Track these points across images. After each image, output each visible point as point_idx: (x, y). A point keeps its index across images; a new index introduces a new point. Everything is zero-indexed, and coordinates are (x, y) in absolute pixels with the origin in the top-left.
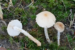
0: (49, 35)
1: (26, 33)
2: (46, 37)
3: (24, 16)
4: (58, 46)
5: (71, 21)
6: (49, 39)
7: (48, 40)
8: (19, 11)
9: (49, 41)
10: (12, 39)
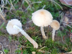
1: (23, 32)
3: (23, 17)
8: (20, 13)
10: (10, 38)
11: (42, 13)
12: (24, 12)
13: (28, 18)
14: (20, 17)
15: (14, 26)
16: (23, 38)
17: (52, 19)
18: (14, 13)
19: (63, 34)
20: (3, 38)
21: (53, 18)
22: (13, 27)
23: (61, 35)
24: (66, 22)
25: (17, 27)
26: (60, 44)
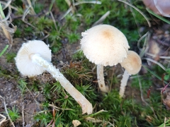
1: (57, 74)
3: (54, 35)
4: (120, 97)
7: (102, 86)
8: (46, 24)
10: (24, 84)
11: (107, 34)
12: (57, 24)
13: (66, 38)
14: (46, 34)
15: (35, 58)
16: (55, 87)
18: (32, 23)
19: (144, 83)
20: (5, 83)
21: (129, 47)
22: (30, 58)
23: (140, 84)
24: (154, 56)
25: (41, 59)
26: (136, 106)
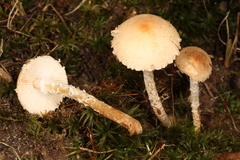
0: (160, 95)
2: (152, 105)
3: (66, 43)
4: (196, 129)
5: (229, 41)
6: (162, 110)
8: (48, 28)
9: (163, 116)
10: (37, 123)
11: (145, 27)
16: (86, 116)
17: (178, 45)
18: (23, 30)
20: (5, 131)
21: (180, 40)
